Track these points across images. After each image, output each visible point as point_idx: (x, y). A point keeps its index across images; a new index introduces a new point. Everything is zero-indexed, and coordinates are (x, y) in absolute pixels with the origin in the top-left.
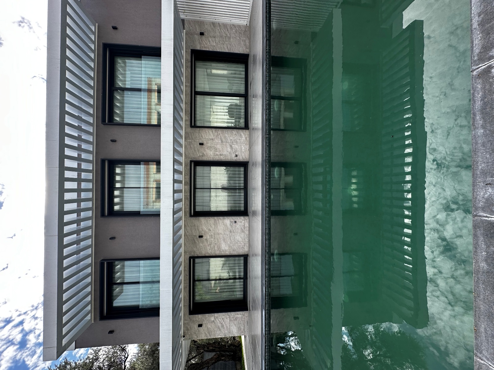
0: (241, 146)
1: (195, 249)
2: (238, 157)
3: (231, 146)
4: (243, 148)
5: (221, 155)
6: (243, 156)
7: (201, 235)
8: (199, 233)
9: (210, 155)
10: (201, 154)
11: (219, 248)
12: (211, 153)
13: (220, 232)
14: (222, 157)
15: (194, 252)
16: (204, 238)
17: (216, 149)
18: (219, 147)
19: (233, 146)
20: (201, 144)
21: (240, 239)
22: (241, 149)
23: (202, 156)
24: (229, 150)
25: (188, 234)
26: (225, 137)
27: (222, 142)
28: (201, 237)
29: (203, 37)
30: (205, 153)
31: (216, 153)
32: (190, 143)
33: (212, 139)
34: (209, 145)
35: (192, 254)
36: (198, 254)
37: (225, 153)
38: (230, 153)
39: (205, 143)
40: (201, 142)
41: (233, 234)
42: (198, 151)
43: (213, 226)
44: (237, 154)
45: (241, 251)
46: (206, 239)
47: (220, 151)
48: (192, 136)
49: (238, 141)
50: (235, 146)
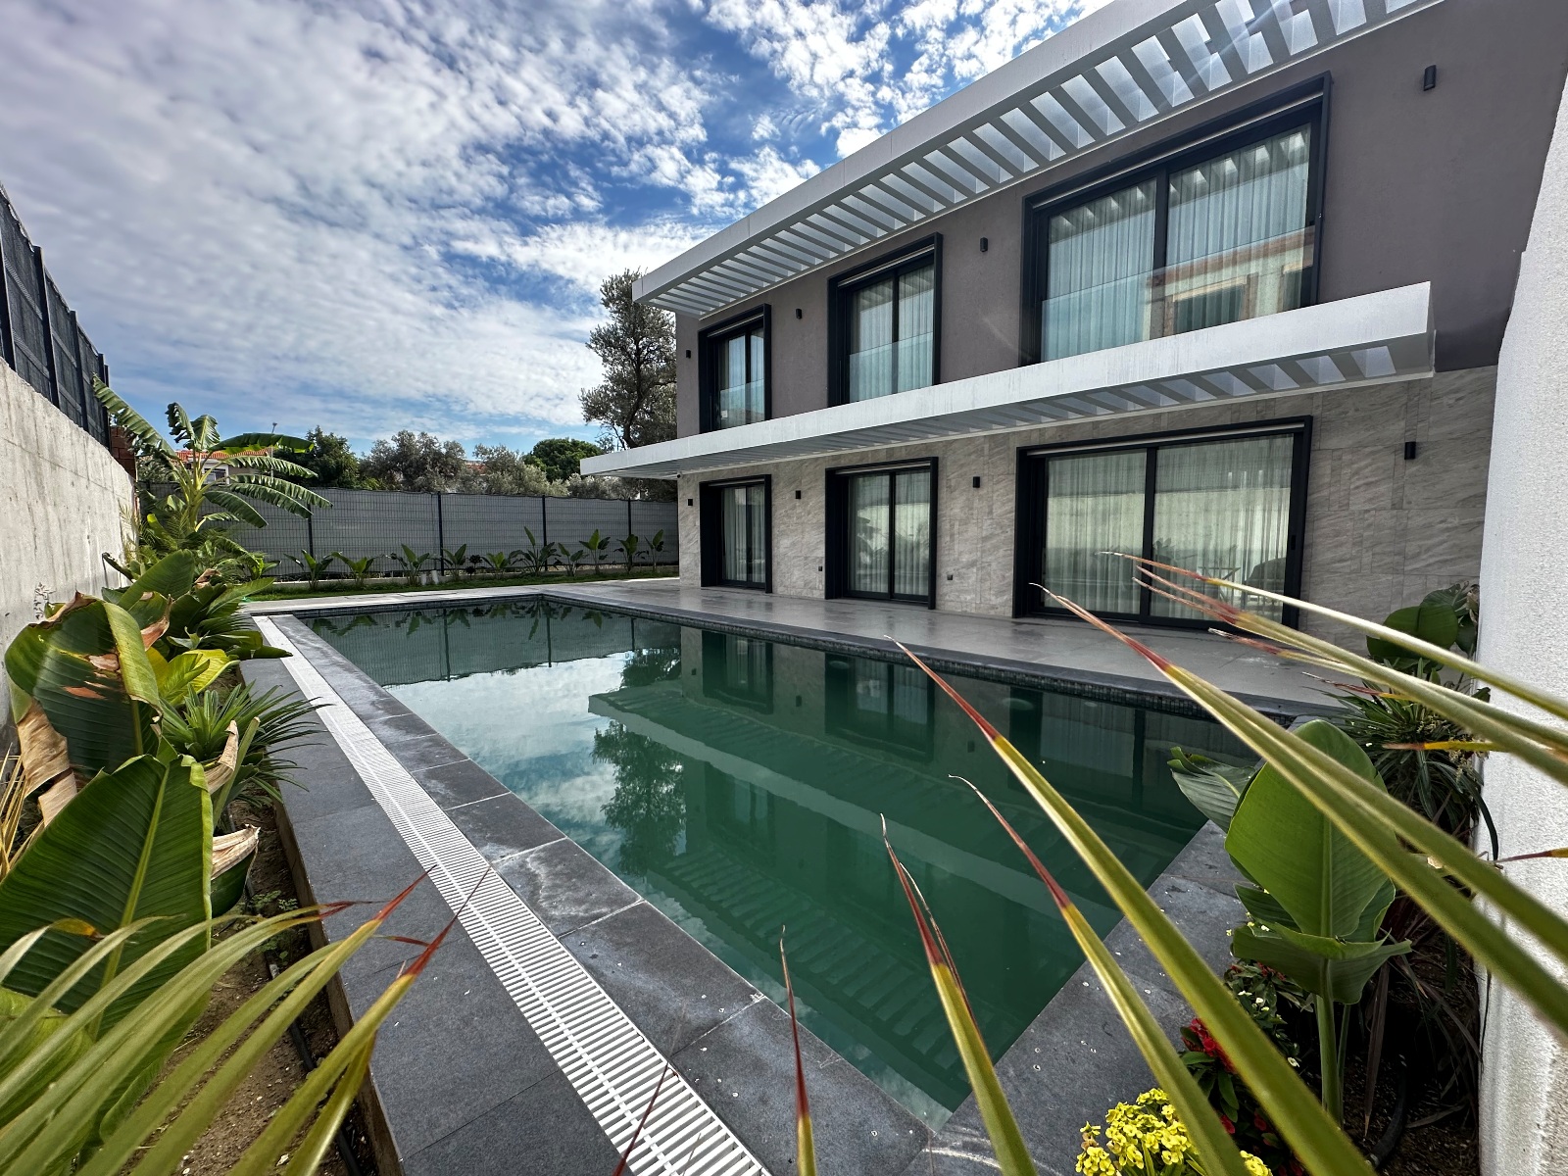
0: (975, 591)
1: (781, 484)
2: (948, 582)
3: (973, 564)
4: (969, 598)
5: (952, 535)
6: (951, 595)
7: (802, 494)
8: (806, 492)
9: (954, 507)
10: (953, 483)
11: (783, 533)
12: (957, 511)
13: (807, 536)
14: (948, 539)
15: (778, 484)
16: (797, 502)
17: (965, 522)
18: (973, 531)
19: (975, 570)
20: (977, 483)
21: (794, 579)
22: (967, 592)
23: (950, 487)
24: (965, 559)
25: (804, 467)
26: (996, 548)
27: (985, 539)
28: (798, 495)
29: (1395, 459)
30: (956, 493)
31: (957, 523)
32: (979, 452)
33: (991, 512)
34: (976, 504)
35: (774, 480)
36: (776, 489)
37: (956, 547)
38: (957, 561)
39: (982, 491)
40: (984, 480)
41: (802, 563)
42: (961, 476)
43: (815, 521)
44: (955, 579)
45: (777, 579)
46: (794, 507)
47: (960, 533)
48: (998, 453)
49: (988, 584)
50: (973, 575)
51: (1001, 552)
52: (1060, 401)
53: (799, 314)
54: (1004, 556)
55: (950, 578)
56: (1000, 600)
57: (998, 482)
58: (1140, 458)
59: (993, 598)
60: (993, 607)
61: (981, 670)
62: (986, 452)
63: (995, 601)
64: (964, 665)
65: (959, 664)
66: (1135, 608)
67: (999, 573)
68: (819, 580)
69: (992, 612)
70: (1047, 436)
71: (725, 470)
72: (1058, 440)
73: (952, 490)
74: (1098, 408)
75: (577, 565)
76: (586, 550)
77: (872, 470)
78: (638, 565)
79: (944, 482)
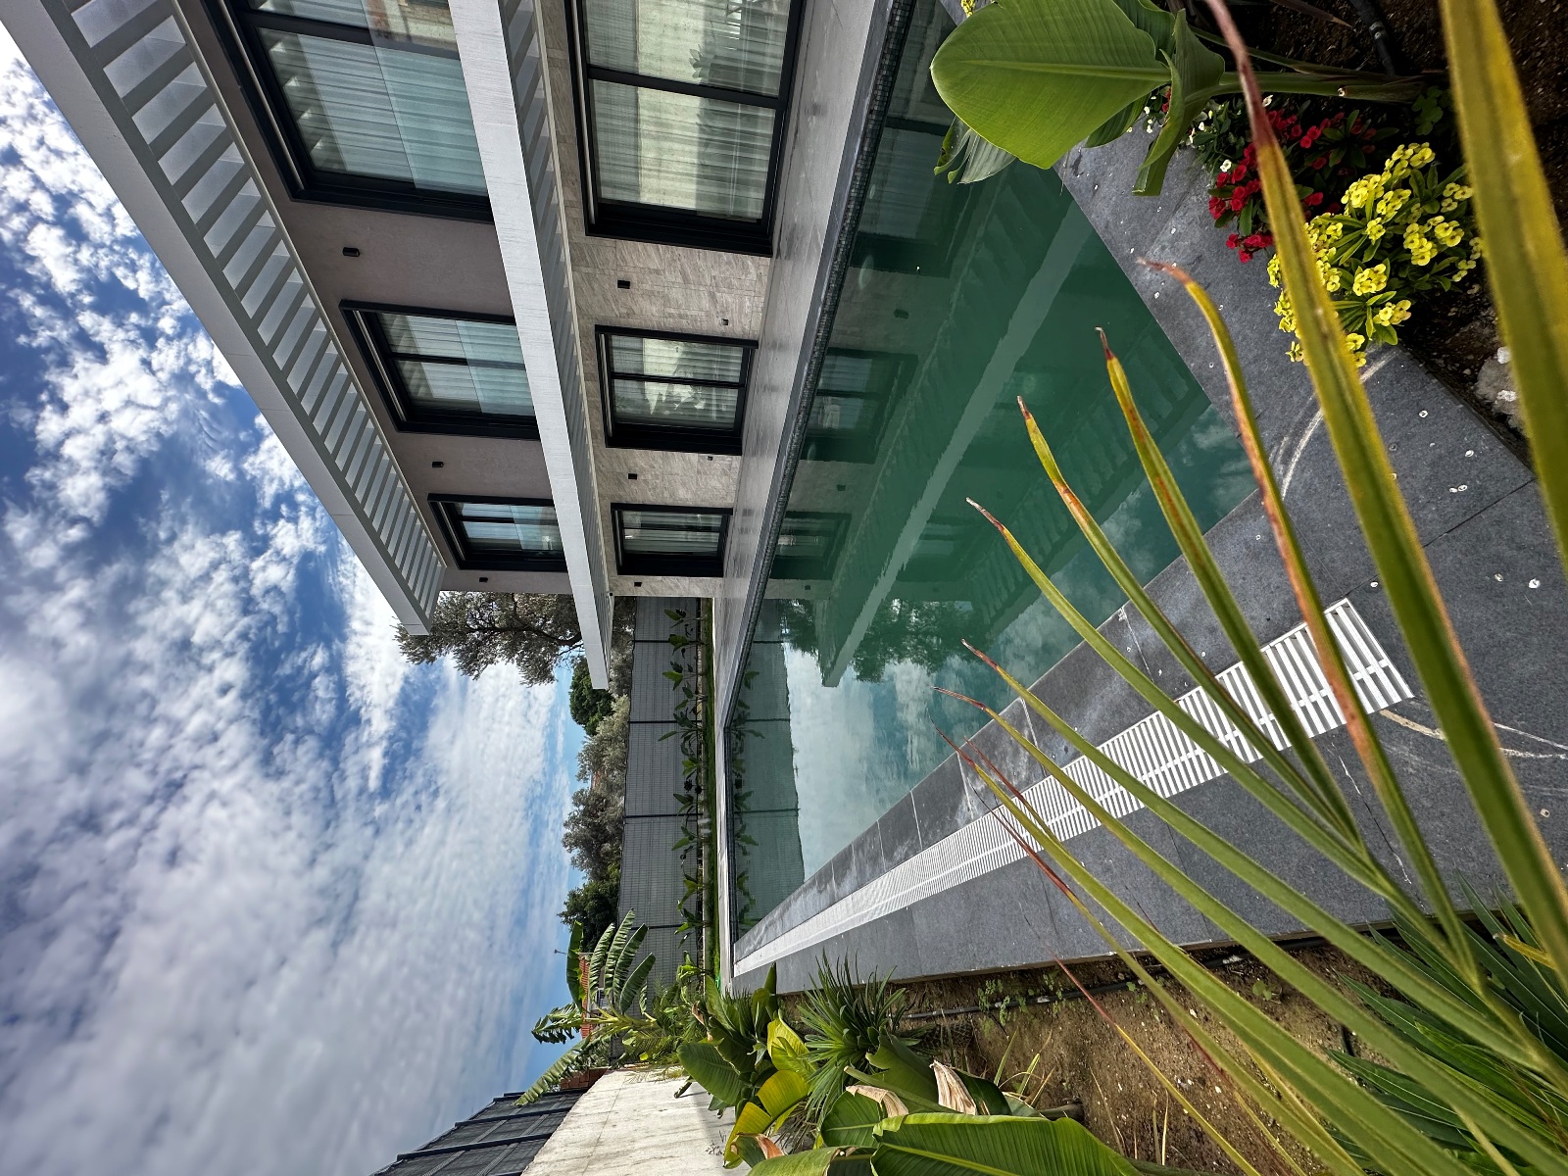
0: (741, 296)
1: (621, 493)
2: (730, 325)
3: (712, 296)
4: (748, 304)
5: (681, 316)
6: (745, 321)
7: (632, 472)
8: (630, 469)
9: (650, 313)
10: (624, 311)
11: (672, 494)
12: (654, 309)
13: (675, 471)
14: (684, 321)
15: (621, 497)
16: (641, 478)
17: (666, 301)
18: (676, 294)
19: (718, 295)
20: (624, 284)
21: (719, 485)
22: (741, 306)
23: (628, 315)
24: (706, 303)
25: (603, 469)
26: (696, 268)
27: (686, 280)
28: (633, 477)
30: (634, 308)
31: (668, 310)
32: (590, 278)
33: (657, 272)
34: (648, 287)
35: (617, 500)
36: (627, 499)
37: (693, 313)
38: (708, 314)
39: (634, 280)
40: (622, 276)
41: (704, 477)
42: (616, 301)
43: (661, 462)
44: (727, 318)
45: (718, 503)
46: (646, 481)
47: (679, 307)
48: (592, 256)
49: (735, 282)
50: (726, 298)
51: (700, 263)
52: (535, 181)
53: (437, 464)
54: (705, 260)
55: (726, 322)
56: (752, 270)
57: (624, 260)
58: (600, 88)
59: (750, 277)
60: (759, 276)
61: (827, 308)
62: (590, 270)
63: (753, 276)
64: (819, 326)
65: (818, 331)
66: (769, 114)
67: (724, 268)
68: (722, 461)
69: (765, 279)
70: (571, 198)
71: (605, 550)
72: (578, 187)
73: (631, 313)
74: (542, 135)
75: (697, 692)
76: (682, 685)
77: (607, 398)
78: (698, 635)
79: (622, 320)
